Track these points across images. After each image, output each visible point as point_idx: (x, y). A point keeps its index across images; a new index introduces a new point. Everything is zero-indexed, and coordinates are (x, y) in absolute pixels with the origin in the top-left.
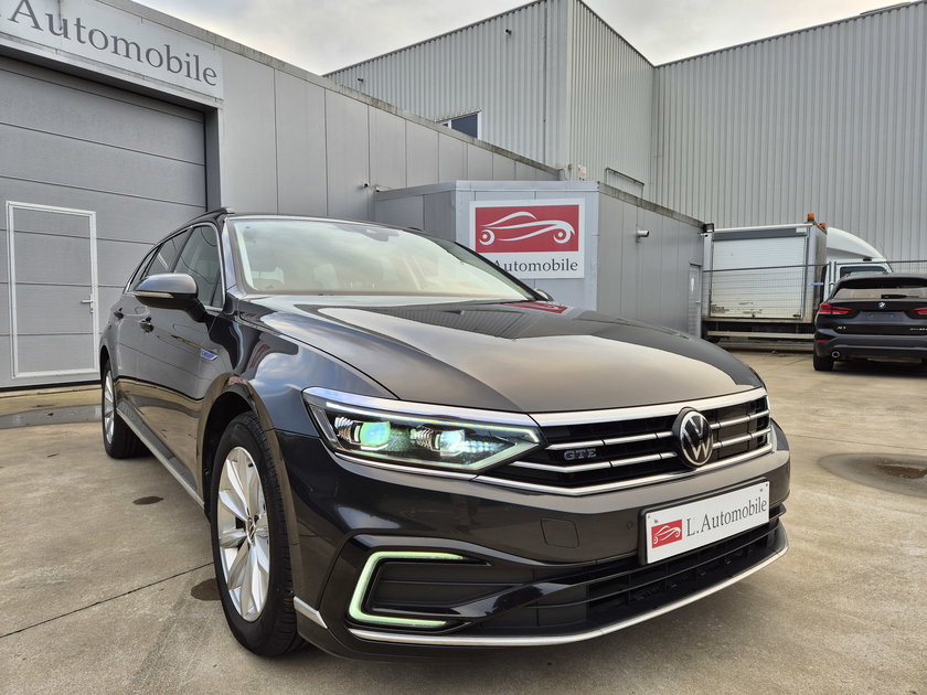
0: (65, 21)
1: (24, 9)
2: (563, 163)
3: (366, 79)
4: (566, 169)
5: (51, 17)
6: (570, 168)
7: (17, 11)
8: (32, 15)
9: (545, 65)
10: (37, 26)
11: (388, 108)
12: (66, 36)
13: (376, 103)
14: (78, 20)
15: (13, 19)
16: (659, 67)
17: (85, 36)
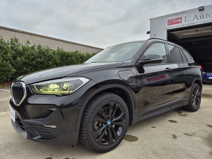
0: (204, 15)
1: (196, 17)
5: (201, 16)
7: (194, 18)
8: (197, 18)
10: (198, 19)
12: (204, 18)
14: (207, 14)
15: (193, 20)
17: (208, 16)
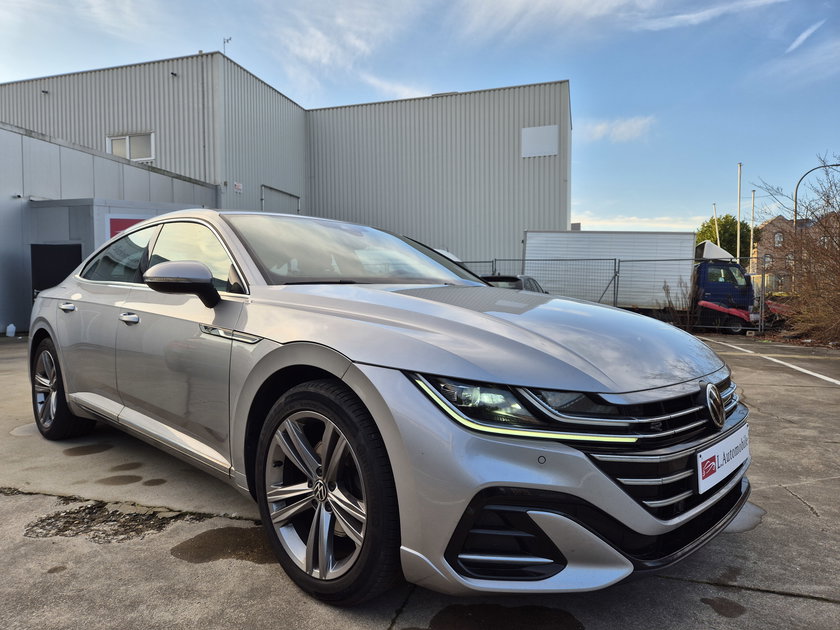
2: (220, 181)
3: (51, 91)
4: (222, 186)
6: (226, 184)
9: (203, 105)
11: (42, 137)
13: (29, 133)
16: (309, 111)
